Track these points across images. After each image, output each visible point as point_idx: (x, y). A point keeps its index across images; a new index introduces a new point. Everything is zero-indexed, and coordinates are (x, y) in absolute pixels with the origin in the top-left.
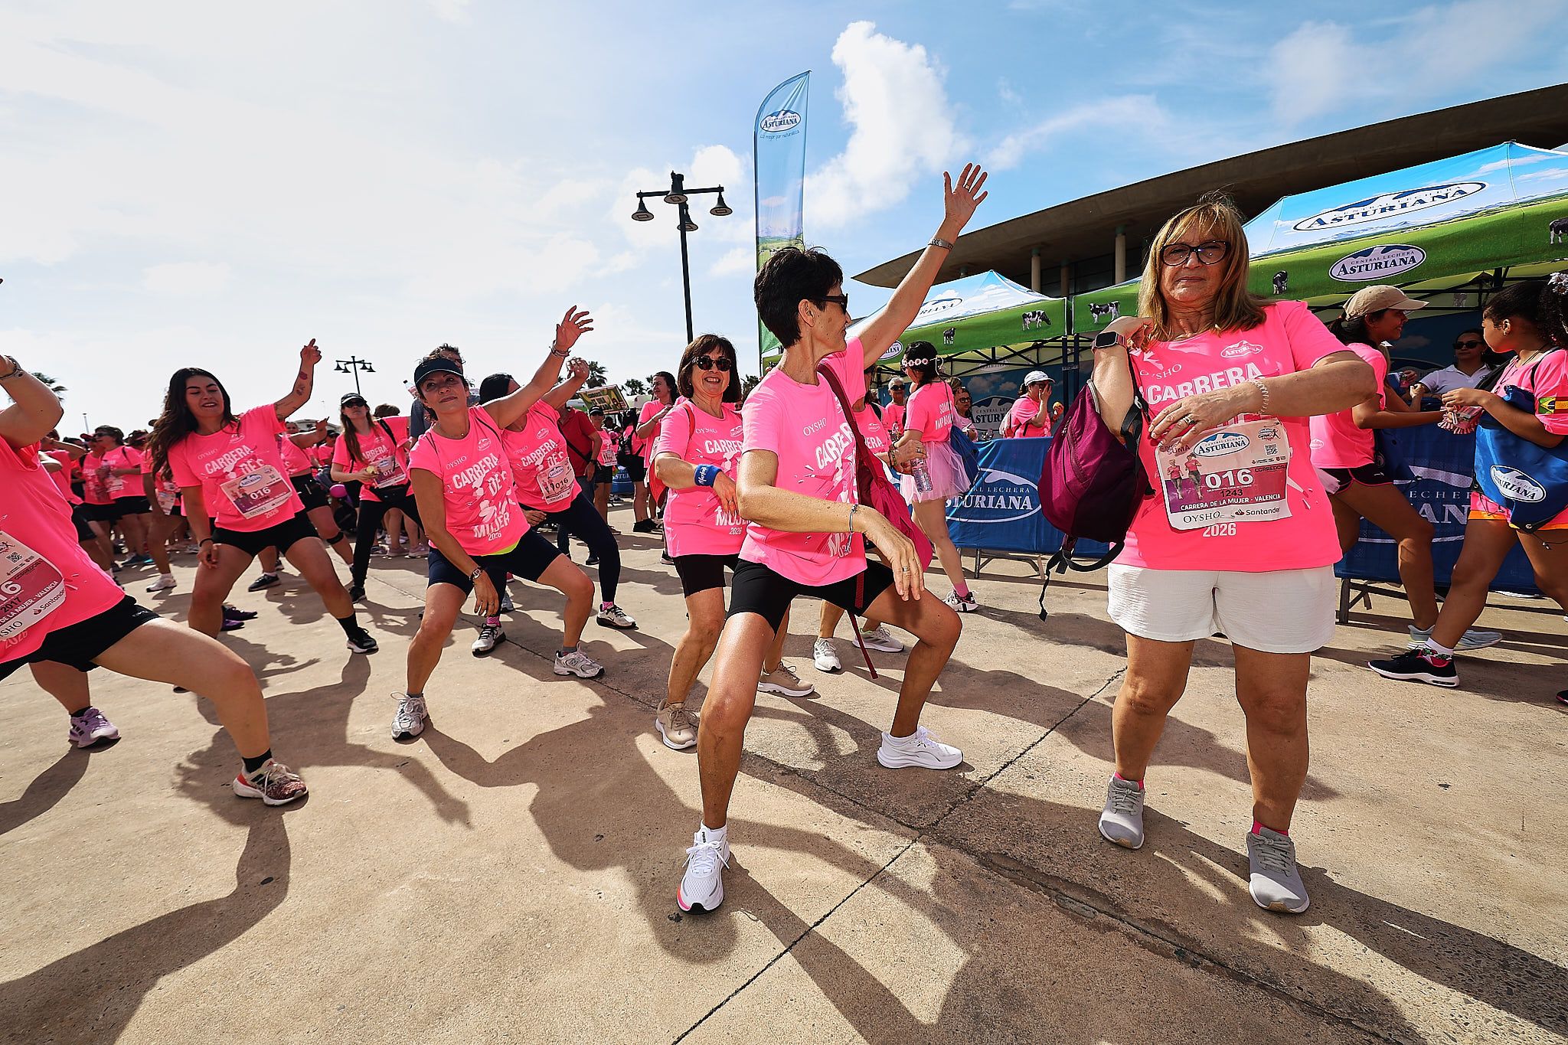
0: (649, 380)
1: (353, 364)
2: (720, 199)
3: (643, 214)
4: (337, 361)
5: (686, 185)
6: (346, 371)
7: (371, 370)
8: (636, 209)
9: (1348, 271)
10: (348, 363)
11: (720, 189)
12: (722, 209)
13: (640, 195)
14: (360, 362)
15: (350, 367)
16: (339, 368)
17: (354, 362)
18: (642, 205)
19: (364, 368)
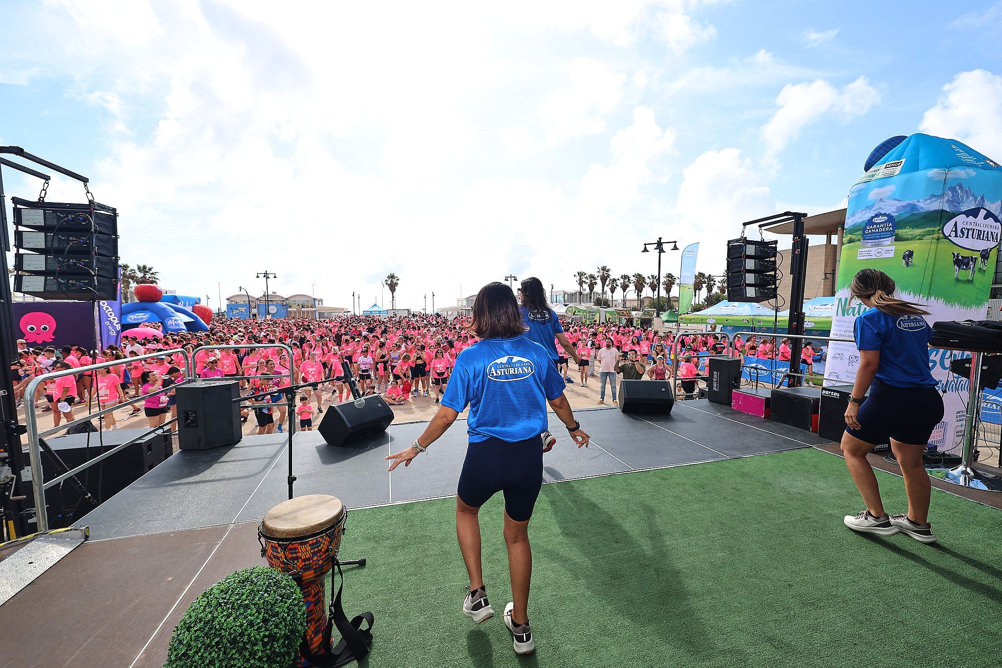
0: (634, 276)
2: (675, 245)
3: (645, 250)
5: (662, 241)
8: (643, 250)
11: (675, 242)
12: (675, 248)
13: (645, 244)
18: (645, 247)
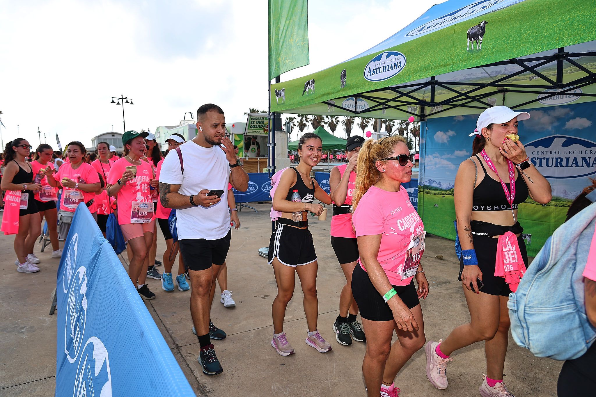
1: (121, 99)
4: (113, 98)
6: (118, 104)
7: (132, 103)
9: (372, 72)
10: (120, 99)
14: (125, 98)
15: (120, 101)
16: (113, 102)
17: (122, 98)
19: (127, 102)
